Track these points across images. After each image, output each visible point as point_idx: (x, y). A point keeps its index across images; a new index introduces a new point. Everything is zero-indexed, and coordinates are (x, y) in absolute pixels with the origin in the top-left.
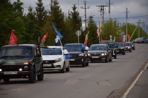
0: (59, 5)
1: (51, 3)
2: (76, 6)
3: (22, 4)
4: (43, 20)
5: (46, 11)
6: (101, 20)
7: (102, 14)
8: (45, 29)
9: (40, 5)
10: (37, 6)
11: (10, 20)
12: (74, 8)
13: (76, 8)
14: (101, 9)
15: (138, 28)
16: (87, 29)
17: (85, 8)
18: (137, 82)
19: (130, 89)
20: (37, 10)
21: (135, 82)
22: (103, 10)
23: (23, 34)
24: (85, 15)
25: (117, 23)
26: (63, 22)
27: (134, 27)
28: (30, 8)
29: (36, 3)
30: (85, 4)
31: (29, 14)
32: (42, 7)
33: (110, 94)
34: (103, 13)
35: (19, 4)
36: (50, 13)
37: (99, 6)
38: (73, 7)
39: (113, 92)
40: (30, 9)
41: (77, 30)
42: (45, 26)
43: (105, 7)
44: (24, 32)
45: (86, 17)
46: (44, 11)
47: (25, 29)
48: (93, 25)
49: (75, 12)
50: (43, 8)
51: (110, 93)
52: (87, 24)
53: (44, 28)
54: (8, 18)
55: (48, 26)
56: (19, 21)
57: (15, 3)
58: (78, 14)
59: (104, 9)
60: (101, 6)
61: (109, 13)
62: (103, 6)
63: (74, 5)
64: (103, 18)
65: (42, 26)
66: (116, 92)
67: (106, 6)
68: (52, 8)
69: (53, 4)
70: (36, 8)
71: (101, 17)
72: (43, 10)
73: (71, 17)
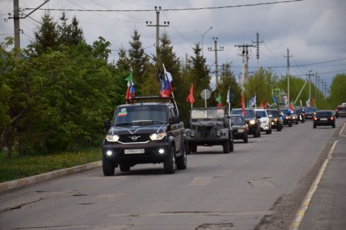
0: (170, 46)
1: (158, 41)
2: (200, 47)
3: (108, 44)
4: (143, 72)
5: (147, 56)
6: (243, 70)
7: (245, 60)
8: (147, 87)
9: (136, 46)
10: (132, 48)
11: (89, 73)
12: (197, 51)
13: (200, 50)
14: (244, 52)
15: (308, 84)
16: (219, 86)
17: (216, 50)
18: (321, 180)
19: (311, 193)
20: (131, 55)
21: (317, 181)
22: (247, 52)
23: (111, 97)
24: (216, 62)
25: (273, 76)
26: (179, 74)
27: (300, 82)
28: (122, 51)
29: (130, 43)
30: (216, 42)
31: (120, 62)
32: (139, 50)
33: (276, 203)
34: (247, 58)
35: (102, 45)
36: (155, 59)
37: (239, 46)
38: (195, 48)
39: (280, 199)
40: (122, 54)
41: (203, 89)
42: (146, 82)
43: (249, 48)
44: (113, 93)
45: (217, 66)
46: (144, 56)
47: (113, 87)
48: (231, 79)
49: (198, 58)
50: (142, 51)
51: (275, 201)
52: (219, 78)
53: (146, 85)
54: (85, 70)
55: (152, 82)
56: (103, 73)
57: (96, 43)
58: (204, 61)
59: (249, 51)
60: (244, 46)
61: (258, 58)
62: (247, 46)
63: (197, 46)
64: (246, 66)
65: (142, 82)
66: (284, 198)
67: (252, 46)
68: (158, 50)
69: (161, 43)
70: (130, 51)
71: (243, 65)
72: (141, 55)
73: (192, 66)
